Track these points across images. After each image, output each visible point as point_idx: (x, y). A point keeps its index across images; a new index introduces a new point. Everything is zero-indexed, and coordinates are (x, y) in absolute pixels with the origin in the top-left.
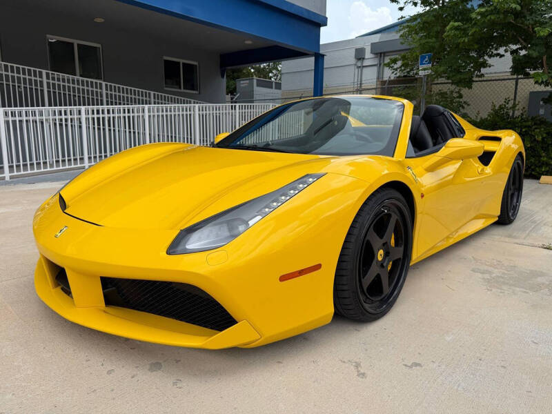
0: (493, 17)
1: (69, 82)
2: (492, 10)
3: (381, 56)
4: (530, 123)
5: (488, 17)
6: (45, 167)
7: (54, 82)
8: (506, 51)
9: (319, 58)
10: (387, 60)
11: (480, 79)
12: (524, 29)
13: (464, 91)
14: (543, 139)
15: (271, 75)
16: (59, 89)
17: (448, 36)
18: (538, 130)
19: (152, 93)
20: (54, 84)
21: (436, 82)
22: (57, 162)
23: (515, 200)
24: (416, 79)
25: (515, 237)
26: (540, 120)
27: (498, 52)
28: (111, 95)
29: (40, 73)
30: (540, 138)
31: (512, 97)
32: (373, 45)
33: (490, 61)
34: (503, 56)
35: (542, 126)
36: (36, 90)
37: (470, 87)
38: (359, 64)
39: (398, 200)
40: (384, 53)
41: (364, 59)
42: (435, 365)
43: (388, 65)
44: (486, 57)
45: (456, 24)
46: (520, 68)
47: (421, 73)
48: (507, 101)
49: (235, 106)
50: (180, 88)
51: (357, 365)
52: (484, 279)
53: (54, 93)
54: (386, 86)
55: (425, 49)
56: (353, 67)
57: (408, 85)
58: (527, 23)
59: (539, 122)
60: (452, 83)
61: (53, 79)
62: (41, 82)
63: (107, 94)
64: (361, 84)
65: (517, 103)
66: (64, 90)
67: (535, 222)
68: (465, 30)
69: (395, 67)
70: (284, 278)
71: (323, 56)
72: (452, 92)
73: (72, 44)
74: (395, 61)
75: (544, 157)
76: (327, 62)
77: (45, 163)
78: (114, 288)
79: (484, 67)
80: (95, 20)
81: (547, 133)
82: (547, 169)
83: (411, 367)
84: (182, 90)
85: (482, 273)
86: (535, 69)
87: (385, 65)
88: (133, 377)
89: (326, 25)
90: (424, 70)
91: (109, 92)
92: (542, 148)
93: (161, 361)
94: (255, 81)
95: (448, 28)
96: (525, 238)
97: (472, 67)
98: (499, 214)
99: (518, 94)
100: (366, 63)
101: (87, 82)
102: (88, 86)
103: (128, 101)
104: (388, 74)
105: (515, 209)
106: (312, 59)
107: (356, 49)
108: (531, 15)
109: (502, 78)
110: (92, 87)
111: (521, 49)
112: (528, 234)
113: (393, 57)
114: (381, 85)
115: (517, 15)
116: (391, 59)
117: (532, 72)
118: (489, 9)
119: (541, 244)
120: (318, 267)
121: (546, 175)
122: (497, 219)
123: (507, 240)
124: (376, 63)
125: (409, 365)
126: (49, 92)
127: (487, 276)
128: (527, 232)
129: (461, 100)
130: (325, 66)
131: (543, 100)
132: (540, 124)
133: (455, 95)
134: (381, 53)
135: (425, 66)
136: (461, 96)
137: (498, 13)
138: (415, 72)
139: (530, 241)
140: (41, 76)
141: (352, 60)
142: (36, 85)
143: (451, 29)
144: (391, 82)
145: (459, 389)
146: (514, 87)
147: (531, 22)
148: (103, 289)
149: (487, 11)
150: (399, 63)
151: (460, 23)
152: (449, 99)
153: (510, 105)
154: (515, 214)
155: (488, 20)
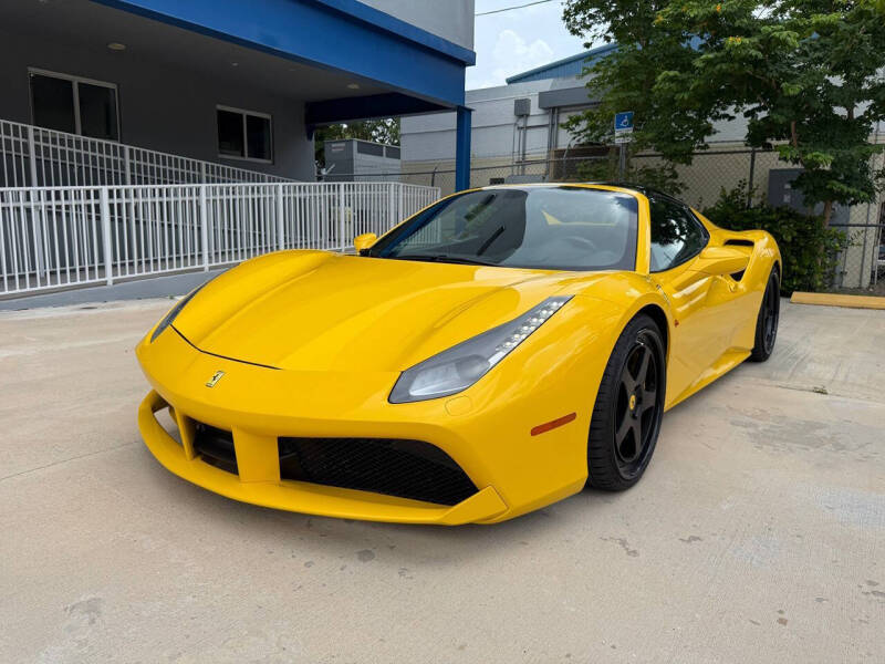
0: (724, 66)
1: (70, 146)
2: (723, 57)
3: (553, 112)
4: (774, 216)
5: (718, 67)
6: (33, 284)
7: (46, 145)
8: (737, 111)
9: (464, 114)
10: (564, 119)
11: (703, 151)
12: (765, 84)
13: (680, 168)
14: (793, 238)
15: (374, 133)
16: (55, 156)
17: (659, 90)
18: (786, 227)
19: (203, 163)
20: (46, 149)
21: (640, 153)
22: (53, 273)
23: (769, 328)
24: (609, 148)
25: (776, 379)
26: (787, 212)
27: (726, 112)
28: (139, 166)
29: (25, 130)
30: (789, 239)
31: (748, 177)
32: (542, 95)
33: (716, 125)
34: (733, 118)
35: (791, 221)
36: (18, 157)
37: (689, 162)
38: (521, 124)
39: (653, 329)
40: (559, 108)
41: (528, 115)
42: (718, 538)
43: (567, 126)
44: (709, 120)
45: (672, 73)
46: (758, 137)
47: (618, 141)
48: (742, 184)
49: (339, 186)
50: (243, 155)
51: (623, 543)
52: (749, 433)
53: (47, 162)
54: (564, 158)
55: (624, 106)
56: (512, 128)
57: (598, 157)
58: (769, 75)
59: (785, 215)
60: (664, 156)
61: (46, 140)
62: (26, 146)
63: (132, 165)
64: (524, 154)
65: (755, 187)
66: (63, 158)
67: (796, 358)
68: (683, 81)
69: (578, 129)
70: (536, 431)
71: (470, 111)
72: (663, 169)
73: (70, 83)
74: (577, 121)
75: (795, 265)
76: (476, 120)
77: (33, 276)
78: (293, 454)
79: (709, 134)
80: (110, 46)
81: (798, 231)
82: (800, 282)
83: (689, 541)
84: (247, 159)
85: (745, 427)
86: (778, 139)
87: (562, 126)
88: (342, 569)
89: (474, 64)
90: (622, 136)
91: (136, 162)
92: (792, 251)
93: (370, 549)
94: (355, 145)
95: (660, 78)
96: (789, 378)
97: (692, 134)
98: (752, 346)
99: (756, 173)
100: (531, 122)
101: (100, 145)
102: (101, 152)
103: (171, 177)
104: (566, 140)
105: (771, 338)
106: (454, 115)
107: (517, 102)
108: (773, 63)
109: (732, 149)
110: (108, 153)
111: (759, 109)
112: (792, 375)
113: (573, 114)
114: (556, 156)
115: (756, 63)
116: (570, 118)
117: (774, 142)
118: (719, 55)
119: (811, 387)
120: (572, 417)
121: (798, 290)
122: (750, 354)
123: (766, 382)
124: (546, 122)
125: (687, 538)
126: (38, 161)
127: (751, 430)
128: (790, 371)
129: (675, 181)
130: (473, 126)
131: (791, 182)
132: (787, 218)
133: (667, 174)
134: (554, 108)
135: (624, 131)
136: (675, 176)
137: (732, 60)
138: (607, 138)
139: (797, 383)
140: (25, 136)
141: (511, 118)
142: (17, 149)
143: (664, 80)
144: (572, 152)
145: (754, 562)
146: (749, 163)
147: (776, 74)
148: (280, 455)
149: (716, 57)
150: (584, 125)
151: (676, 73)
152: (658, 180)
153: (746, 190)
154: (771, 347)
155: (719, 71)
